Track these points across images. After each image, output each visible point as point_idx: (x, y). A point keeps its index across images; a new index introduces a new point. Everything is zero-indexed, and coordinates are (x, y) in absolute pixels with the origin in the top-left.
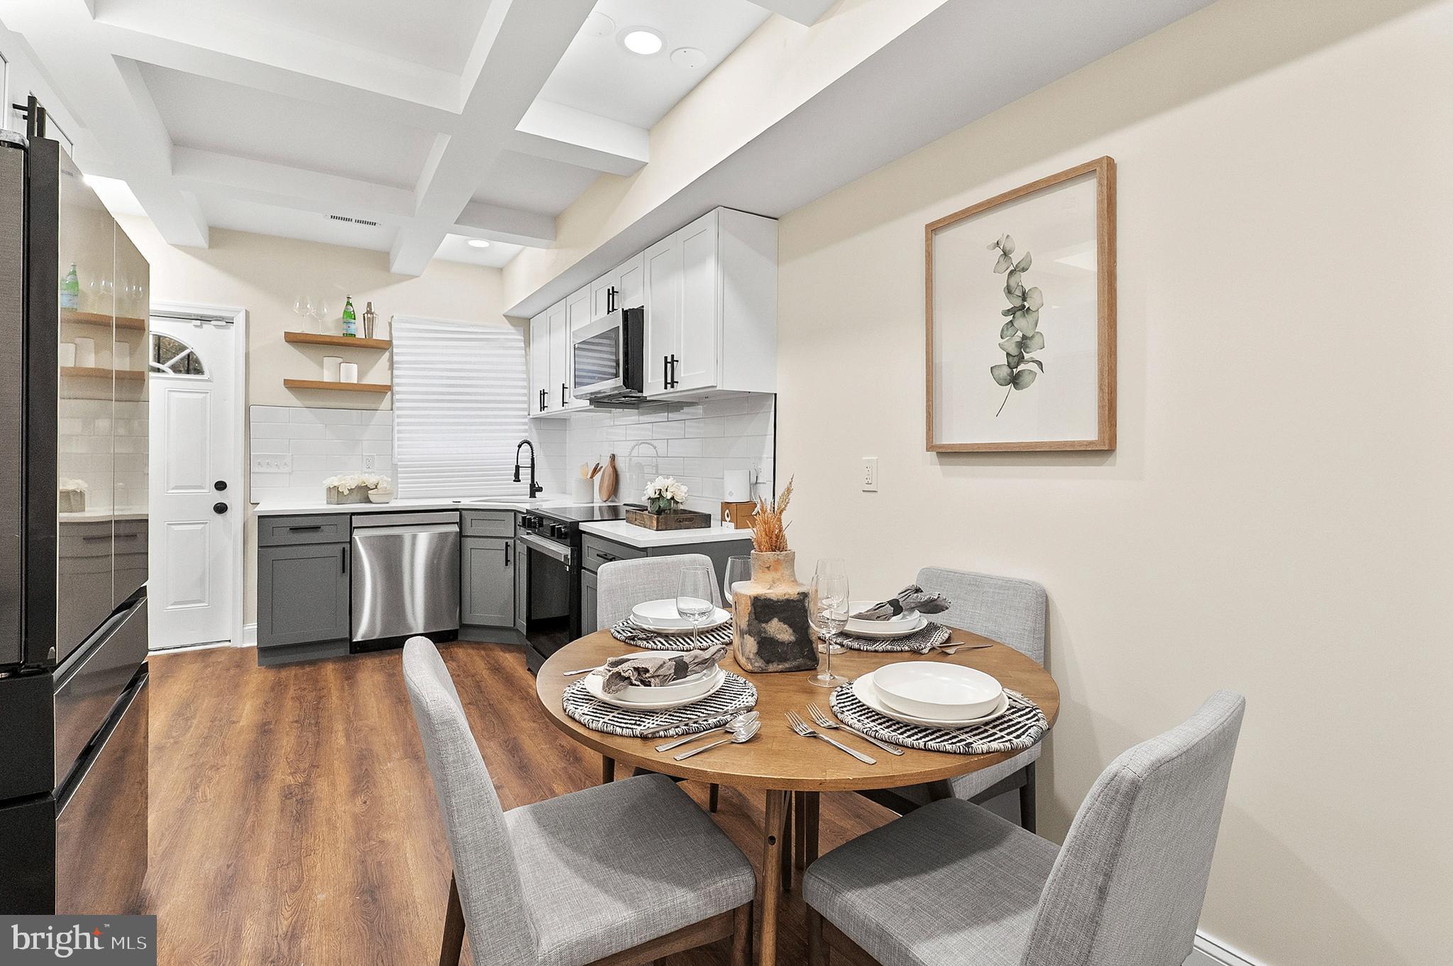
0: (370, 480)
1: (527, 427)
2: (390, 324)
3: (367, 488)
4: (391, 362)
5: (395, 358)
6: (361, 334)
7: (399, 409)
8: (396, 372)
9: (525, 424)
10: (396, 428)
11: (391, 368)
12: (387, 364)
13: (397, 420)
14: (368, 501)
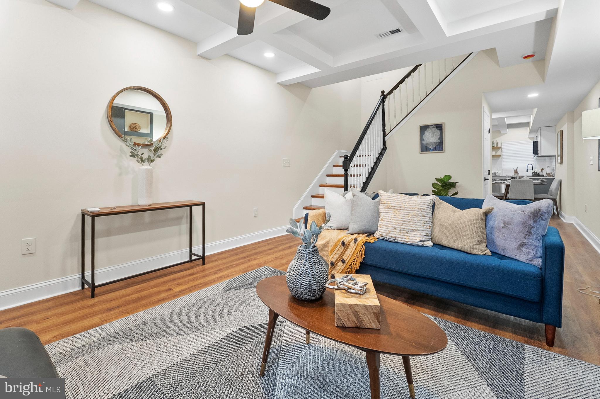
0: (497, 172)
1: (533, 161)
2: (502, 143)
3: (496, 173)
4: (502, 150)
5: (503, 149)
6: (495, 146)
7: (503, 159)
8: (503, 152)
9: (533, 160)
10: (503, 162)
11: (502, 151)
12: (501, 151)
13: (503, 161)
14: (496, 175)
